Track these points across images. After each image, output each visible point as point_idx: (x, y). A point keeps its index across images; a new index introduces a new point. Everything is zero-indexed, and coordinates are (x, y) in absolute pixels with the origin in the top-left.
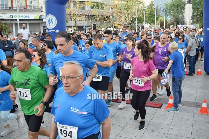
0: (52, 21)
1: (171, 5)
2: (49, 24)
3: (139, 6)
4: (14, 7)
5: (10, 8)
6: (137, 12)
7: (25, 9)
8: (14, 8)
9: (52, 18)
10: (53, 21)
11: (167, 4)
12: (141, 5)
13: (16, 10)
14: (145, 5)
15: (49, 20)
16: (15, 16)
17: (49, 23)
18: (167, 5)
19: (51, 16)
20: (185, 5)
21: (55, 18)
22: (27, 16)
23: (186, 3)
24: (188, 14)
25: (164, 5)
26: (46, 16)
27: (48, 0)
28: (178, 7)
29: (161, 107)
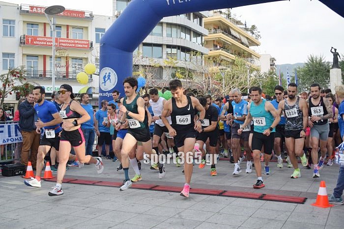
0: (109, 78)
1: (305, 71)
2: (105, 82)
3: (252, 75)
4: (47, 74)
5: (41, 75)
6: (248, 81)
7: (64, 77)
8: (47, 76)
9: (110, 73)
10: (110, 78)
11: (298, 69)
12: (255, 73)
13: (50, 79)
14: (262, 73)
15: (105, 76)
16: (48, 89)
17: (104, 80)
18: (299, 72)
19: (108, 70)
20: (329, 71)
23: (331, 67)
25: (294, 71)
26: (100, 71)
27: (104, 44)
28: (316, 74)
29: (303, 201)
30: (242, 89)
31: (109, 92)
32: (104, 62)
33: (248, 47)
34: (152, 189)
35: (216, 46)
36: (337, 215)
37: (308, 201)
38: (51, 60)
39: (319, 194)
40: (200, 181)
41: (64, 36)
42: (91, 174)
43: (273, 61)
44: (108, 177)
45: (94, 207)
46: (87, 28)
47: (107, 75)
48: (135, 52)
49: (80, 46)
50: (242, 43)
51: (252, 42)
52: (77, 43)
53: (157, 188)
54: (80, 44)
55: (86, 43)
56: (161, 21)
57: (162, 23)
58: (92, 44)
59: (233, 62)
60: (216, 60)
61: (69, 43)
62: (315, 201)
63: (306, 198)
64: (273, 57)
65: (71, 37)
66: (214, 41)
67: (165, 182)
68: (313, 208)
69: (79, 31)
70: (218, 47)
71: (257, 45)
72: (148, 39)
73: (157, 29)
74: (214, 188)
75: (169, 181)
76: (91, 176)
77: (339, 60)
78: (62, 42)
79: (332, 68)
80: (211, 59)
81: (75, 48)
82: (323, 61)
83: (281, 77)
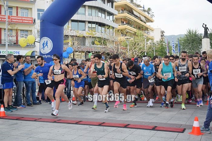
0: (47, 45)
1: (185, 40)
3: (148, 43)
4: (2, 41)
6: (145, 47)
7: (15, 43)
8: (2, 43)
9: (47, 41)
11: (180, 39)
12: (150, 41)
13: (5, 45)
14: (155, 41)
15: (44, 43)
16: (3, 52)
18: (181, 40)
19: (46, 39)
20: (201, 40)
21: (51, 41)
22: (17, 52)
23: (203, 37)
24: (206, 50)
25: (177, 40)
26: (40, 39)
27: (43, 20)
28: (193, 42)
29: (183, 131)
30: (141, 52)
31: (47, 54)
32: (43, 33)
33: (146, 23)
34: (77, 123)
35: (123, 22)
36: (206, 140)
38: (5, 32)
39: (194, 126)
40: (111, 117)
41: (14, 14)
42: (34, 113)
43: (163, 33)
44: (46, 115)
45: (35, 137)
46: (31, 9)
47: (45, 43)
48: (66, 26)
49: (26, 21)
50: (141, 21)
51: (148, 19)
52: (24, 20)
53: (81, 123)
54: (26, 20)
55: (30, 19)
56: (84, 4)
57: (85, 6)
58: (35, 20)
59: (135, 34)
60: (123, 32)
61: (19, 20)
62: (191, 130)
63: (185, 129)
65: (20, 15)
66: (122, 19)
67: (87, 118)
68: (190, 136)
69: (25, 11)
70: (125, 23)
71: (152, 22)
72: (75, 17)
73: (81, 10)
74: (121, 122)
75: (89, 118)
76: (34, 115)
77: (208, 32)
78: (13, 19)
79: (203, 38)
80: (120, 31)
81: (23, 23)
82: (197, 33)
83: (168, 44)
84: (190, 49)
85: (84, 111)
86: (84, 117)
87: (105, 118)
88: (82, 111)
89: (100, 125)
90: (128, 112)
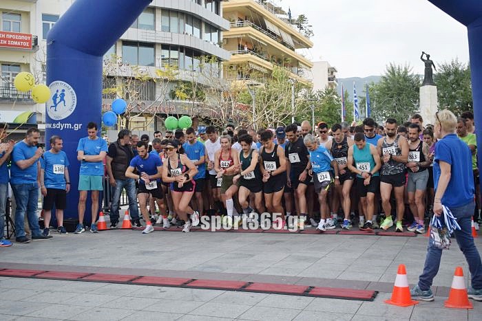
0: (62, 99)
1: (381, 90)
2: (56, 106)
3: (299, 94)
6: (293, 105)
9: (63, 90)
10: (65, 98)
11: (371, 86)
12: (304, 91)
14: (315, 91)
15: (56, 95)
17: (55, 102)
18: (372, 90)
19: (60, 85)
20: (418, 90)
21: (72, 89)
23: (421, 83)
24: (428, 111)
25: (365, 89)
26: (48, 85)
27: (54, 42)
28: (399, 95)
29: (372, 297)
30: (284, 116)
31: (63, 121)
32: (53, 73)
33: (294, 50)
34: (132, 281)
35: (243, 48)
36: (423, 317)
37: (380, 296)
39: (396, 285)
40: (211, 267)
42: (31, 259)
43: (332, 72)
45: (32, 315)
46: (28, 13)
47: (59, 94)
48: (108, 56)
49: (16, 43)
50: (284, 44)
51: (300, 41)
52: (12, 39)
53: (140, 281)
54: (15, 40)
55: (26, 38)
56: (151, 4)
57: (153, 9)
58: (36, 40)
59: (269, 75)
60: (242, 71)
62: (389, 296)
63: (378, 292)
64: (332, 66)
66: (239, 39)
67: (154, 270)
68: (387, 308)
69: (15, 19)
70: (246, 49)
71: (308, 47)
72: (130, 34)
73: (144, 18)
74: (232, 279)
75: (160, 268)
76: (30, 262)
77: (434, 72)
79: (423, 85)
80: (234, 68)
81: (7, 47)
82: (409, 74)
83: (345, 98)
84: (393, 109)
85: (148, 252)
86: (148, 267)
87: (196, 269)
88: (144, 253)
89: (185, 285)
90: (250, 255)
